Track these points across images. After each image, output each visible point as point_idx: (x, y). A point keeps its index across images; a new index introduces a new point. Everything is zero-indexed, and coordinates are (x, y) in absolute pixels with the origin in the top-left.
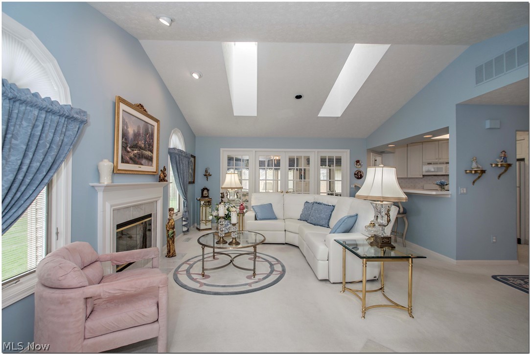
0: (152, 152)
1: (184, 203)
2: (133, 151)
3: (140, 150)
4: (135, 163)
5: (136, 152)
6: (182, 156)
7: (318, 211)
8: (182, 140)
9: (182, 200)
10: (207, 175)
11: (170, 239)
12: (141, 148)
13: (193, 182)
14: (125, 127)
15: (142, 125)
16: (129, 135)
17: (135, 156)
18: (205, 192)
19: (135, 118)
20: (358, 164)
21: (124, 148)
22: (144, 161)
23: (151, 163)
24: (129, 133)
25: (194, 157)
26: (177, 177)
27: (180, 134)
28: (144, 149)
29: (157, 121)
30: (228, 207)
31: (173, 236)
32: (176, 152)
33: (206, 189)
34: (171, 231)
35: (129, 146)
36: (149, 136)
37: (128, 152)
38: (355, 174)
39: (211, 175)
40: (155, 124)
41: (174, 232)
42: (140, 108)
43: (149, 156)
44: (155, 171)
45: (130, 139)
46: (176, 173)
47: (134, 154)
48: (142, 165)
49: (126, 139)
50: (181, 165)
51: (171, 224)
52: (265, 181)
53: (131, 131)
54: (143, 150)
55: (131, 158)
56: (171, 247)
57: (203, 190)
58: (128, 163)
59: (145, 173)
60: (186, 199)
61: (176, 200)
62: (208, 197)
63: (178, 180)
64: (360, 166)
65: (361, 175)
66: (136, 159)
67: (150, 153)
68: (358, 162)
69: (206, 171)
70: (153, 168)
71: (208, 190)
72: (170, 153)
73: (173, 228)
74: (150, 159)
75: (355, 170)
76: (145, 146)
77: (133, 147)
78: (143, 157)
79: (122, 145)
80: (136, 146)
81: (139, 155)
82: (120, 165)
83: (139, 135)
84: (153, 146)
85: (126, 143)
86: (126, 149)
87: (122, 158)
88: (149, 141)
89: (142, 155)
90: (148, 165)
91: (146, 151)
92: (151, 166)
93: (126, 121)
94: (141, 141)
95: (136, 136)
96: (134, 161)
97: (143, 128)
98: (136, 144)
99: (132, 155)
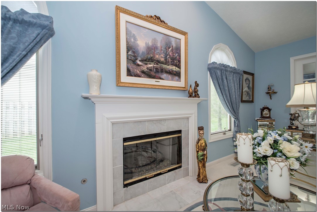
0: (179, 67)
1: (235, 122)
2: (146, 64)
3: (157, 64)
4: (150, 76)
5: (151, 65)
6: (226, 71)
8: (232, 56)
9: (233, 119)
10: (270, 93)
12: (158, 62)
13: (252, 101)
14: (132, 40)
15: (159, 38)
16: (139, 48)
17: (151, 70)
18: (266, 112)
19: (147, 30)
21: (132, 59)
22: (164, 76)
23: (177, 78)
24: (138, 46)
25: (253, 75)
26: (221, 94)
28: (166, 63)
29: (184, 33)
31: (203, 159)
33: (267, 108)
34: (200, 153)
35: (140, 59)
36: (172, 50)
37: (139, 65)
39: (275, 93)
40: (182, 37)
41: (204, 155)
42: (157, 20)
43: (173, 71)
44: (184, 86)
45: (141, 52)
46: (219, 90)
47: (147, 68)
48: (162, 79)
49: (134, 52)
51: (201, 145)
53: (142, 44)
54: (163, 64)
55: (143, 72)
57: (263, 110)
58: (140, 76)
59: (166, 88)
60: (237, 118)
62: (269, 117)
63: (222, 97)
66: (153, 73)
67: (174, 67)
69: (269, 88)
70: (181, 84)
71: (270, 110)
72: (210, 69)
73: (204, 150)
74: (178, 74)
76: (166, 60)
77: (145, 61)
78: (162, 71)
79: (127, 58)
80: (151, 60)
81: (156, 69)
82: (125, 78)
83: (156, 48)
84: (180, 61)
85: (135, 56)
86: (134, 62)
87: (128, 71)
88: (173, 56)
89: (162, 69)
90: (172, 80)
91: (168, 65)
92: (177, 81)
93: (134, 33)
94: (160, 55)
95: (151, 49)
96: (148, 74)
97: (161, 41)
98: (152, 58)
99: (145, 68)
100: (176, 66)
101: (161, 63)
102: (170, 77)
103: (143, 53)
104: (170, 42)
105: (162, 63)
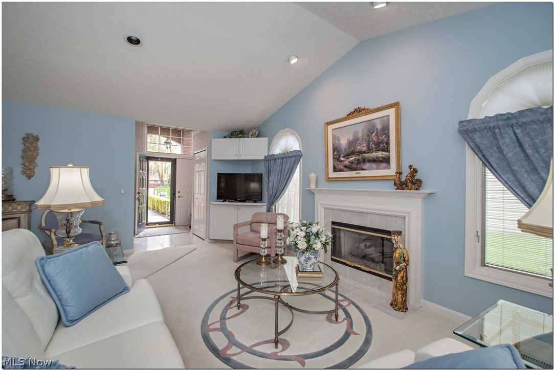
0: (385, 150)
2: (348, 158)
3: (359, 155)
4: (352, 169)
5: (353, 158)
12: (360, 152)
14: (337, 142)
15: (360, 128)
16: (342, 146)
17: (352, 163)
21: (337, 159)
22: (367, 165)
23: (384, 165)
24: (341, 144)
28: (369, 150)
35: (342, 155)
36: (377, 134)
37: (342, 161)
40: (388, 112)
43: (377, 158)
44: (393, 175)
45: (343, 149)
47: (349, 162)
49: (338, 151)
53: (344, 141)
54: (365, 153)
55: (346, 166)
58: (343, 171)
59: (368, 179)
66: (354, 166)
67: (380, 153)
74: (387, 160)
77: (347, 155)
78: (364, 161)
79: (334, 158)
80: (353, 153)
81: (358, 160)
82: (332, 174)
83: (357, 140)
84: (389, 142)
85: (339, 155)
86: (338, 159)
87: (334, 167)
88: (379, 139)
89: (364, 159)
90: (378, 168)
91: (372, 153)
92: (385, 168)
93: (338, 135)
94: (361, 145)
95: (352, 143)
96: (350, 168)
97: (363, 129)
98: (353, 151)
99: (347, 163)
100: (383, 150)
101: (363, 153)
102: (374, 165)
103: (345, 149)
104: (374, 126)
105: (365, 152)
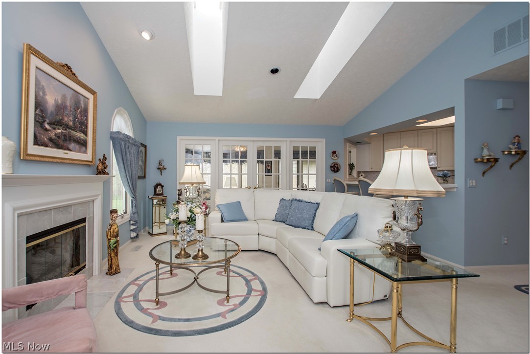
0: (85, 133)
1: (132, 202)
2: (55, 129)
3: (66, 130)
4: (58, 146)
5: (59, 131)
6: (129, 142)
7: (298, 210)
8: (129, 123)
9: (130, 199)
10: (161, 168)
11: (112, 251)
12: (67, 127)
13: (144, 177)
14: (41, 93)
15: (69, 94)
16: (48, 105)
17: (59, 137)
18: (159, 188)
19: (57, 82)
20: (335, 155)
21: (39, 122)
22: (72, 145)
23: (84, 148)
24: (47, 102)
25: (145, 147)
26: (123, 170)
27: (126, 116)
28: (74, 128)
29: (93, 92)
30: (191, 207)
31: (116, 247)
32: (121, 136)
33: (160, 185)
34: (113, 241)
35: (48, 121)
36: (81, 111)
37: (46, 130)
38: (331, 167)
39: (165, 169)
40: (90, 96)
41: (117, 241)
42: (66, 69)
43: (80, 139)
44: (91, 160)
45: (49, 112)
46: (122, 165)
47: (56, 135)
48: (70, 150)
49: (42, 111)
50: (128, 155)
51: (114, 231)
52: (229, 176)
53: (51, 100)
54: (72, 130)
55: (51, 140)
56: (114, 261)
57: (156, 187)
58: (47, 146)
59: (74, 162)
60: (134, 197)
61: (122, 199)
62: (162, 194)
63: (123, 174)
64: (336, 158)
65: (337, 168)
66: (61, 142)
67: (82, 135)
68: (334, 152)
69: (160, 164)
70: (88, 156)
71: (162, 186)
72: (113, 139)
73: (116, 236)
74: (83, 144)
75: (331, 162)
76: (74, 124)
77: (54, 124)
78: (71, 139)
79: (35, 119)
80: (60, 123)
81: (65, 135)
82: (33, 149)
83: (65, 107)
84: (87, 126)
85: (43, 117)
86: (42, 125)
87: (35, 137)
88: (82, 119)
89: (70, 137)
90: (80, 151)
91: (76, 132)
92: (84, 152)
93: (44, 84)
94: (69, 117)
95: (60, 108)
96: (56, 143)
97: (71, 99)
98: (60, 120)
99: (52, 135)
101: (69, 128)
102: (77, 147)
103: (52, 112)
104: (79, 102)
105: (70, 128)
